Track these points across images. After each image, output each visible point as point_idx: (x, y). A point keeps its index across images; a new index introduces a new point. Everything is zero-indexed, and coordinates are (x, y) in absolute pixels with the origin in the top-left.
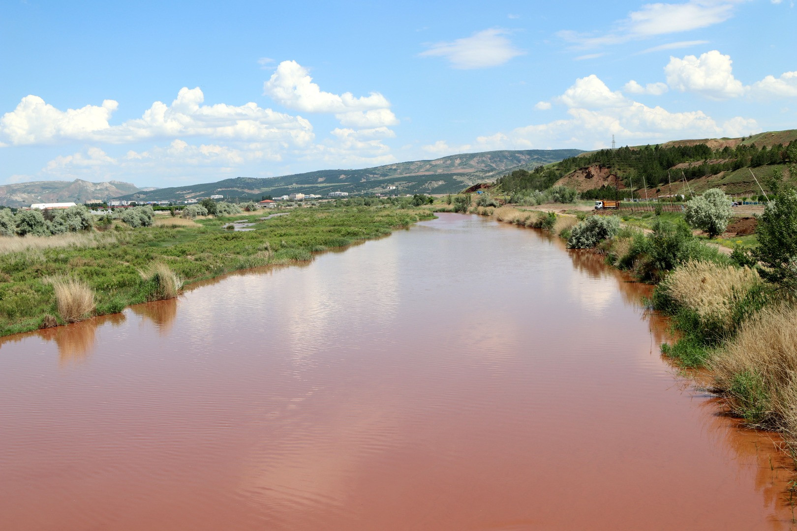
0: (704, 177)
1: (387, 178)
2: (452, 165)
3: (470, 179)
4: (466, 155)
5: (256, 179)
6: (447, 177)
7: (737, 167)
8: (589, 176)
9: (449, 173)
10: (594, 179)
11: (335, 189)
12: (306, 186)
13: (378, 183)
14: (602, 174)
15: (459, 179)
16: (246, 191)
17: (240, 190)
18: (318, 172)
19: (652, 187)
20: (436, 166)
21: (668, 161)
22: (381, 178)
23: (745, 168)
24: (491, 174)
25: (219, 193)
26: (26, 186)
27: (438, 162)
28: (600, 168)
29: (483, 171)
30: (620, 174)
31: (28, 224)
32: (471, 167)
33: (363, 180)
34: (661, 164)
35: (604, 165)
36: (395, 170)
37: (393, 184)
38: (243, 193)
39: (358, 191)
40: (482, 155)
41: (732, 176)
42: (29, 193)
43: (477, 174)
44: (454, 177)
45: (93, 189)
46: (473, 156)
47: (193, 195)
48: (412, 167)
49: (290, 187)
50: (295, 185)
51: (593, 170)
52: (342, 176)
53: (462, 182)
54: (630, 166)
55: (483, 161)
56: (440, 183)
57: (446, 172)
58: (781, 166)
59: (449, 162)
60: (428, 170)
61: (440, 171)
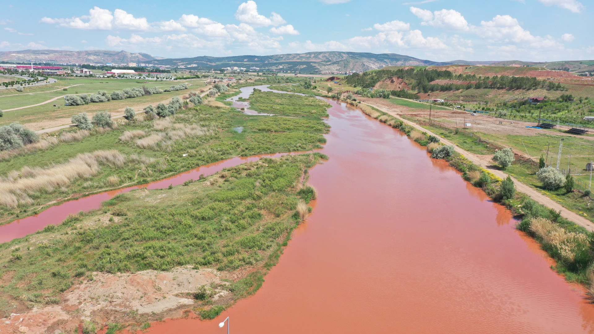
0: (452, 91)
1: (278, 61)
2: (310, 57)
3: (319, 65)
4: (317, 52)
5: (213, 57)
6: (308, 63)
7: (468, 88)
8: (392, 82)
9: (309, 61)
10: (395, 83)
11: (253, 66)
12: (238, 63)
13: (274, 64)
14: (399, 81)
15: (314, 65)
16: (209, 63)
17: (205, 63)
18: (244, 56)
19: (426, 93)
20: (302, 57)
21: (431, 78)
22: (275, 62)
23: (472, 89)
24: (329, 63)
25: (195, 63)
26: (96, 52)
27: (303, 55)
28: (398, 78)
29: (324, 61)
30: (407, 82)
31: (161, 109)
32: (319, 59)
33: (266, 62)
34: (428, 79)
35: (400, 77)
36: (282, 57)
37: (281, 65)
38: (208, 64)
39: (264, 67)
40: (325, 53)
41: (466, 92)
42: (97, 56)
43: (323, 63)
44: (311, 64)
45: (130, 56)
46: (321, 53)
47: (182, 63)
48: (290, 57)
49: (230, 63)
50: (233, 62)
51: (395, 79)
52: (256, 59)
53: (315, 66)
54: (412, 78)
55: (325, 56)
56: (305, 66)
57: (307, 61)
58: (490, 90)
59: (308, 56)
60: (298, 59)
61: (304, 60)
